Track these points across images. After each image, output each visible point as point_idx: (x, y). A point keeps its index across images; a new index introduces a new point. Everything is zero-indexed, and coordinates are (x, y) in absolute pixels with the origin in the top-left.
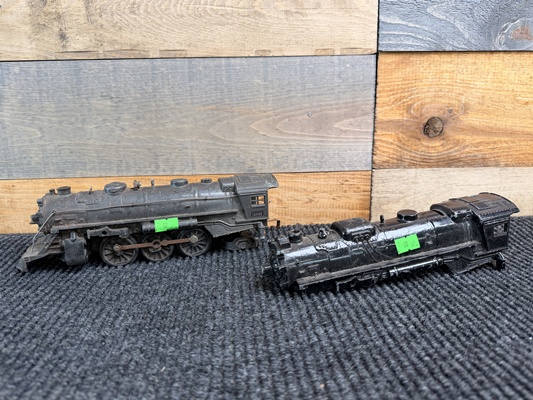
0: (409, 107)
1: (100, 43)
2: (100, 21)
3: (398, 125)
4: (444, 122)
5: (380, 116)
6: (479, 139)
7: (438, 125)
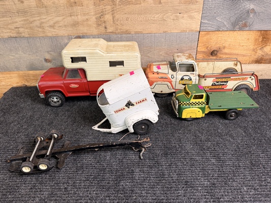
0: (207, 47)
1: (117, 29)
2: (117, 23)
3: (204, 52)
4: (217, 51)
5: (198, 50)
6: (227, 56)
7: (215, 52)
